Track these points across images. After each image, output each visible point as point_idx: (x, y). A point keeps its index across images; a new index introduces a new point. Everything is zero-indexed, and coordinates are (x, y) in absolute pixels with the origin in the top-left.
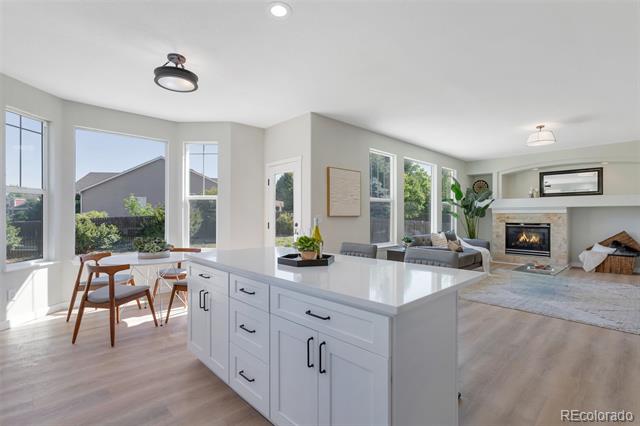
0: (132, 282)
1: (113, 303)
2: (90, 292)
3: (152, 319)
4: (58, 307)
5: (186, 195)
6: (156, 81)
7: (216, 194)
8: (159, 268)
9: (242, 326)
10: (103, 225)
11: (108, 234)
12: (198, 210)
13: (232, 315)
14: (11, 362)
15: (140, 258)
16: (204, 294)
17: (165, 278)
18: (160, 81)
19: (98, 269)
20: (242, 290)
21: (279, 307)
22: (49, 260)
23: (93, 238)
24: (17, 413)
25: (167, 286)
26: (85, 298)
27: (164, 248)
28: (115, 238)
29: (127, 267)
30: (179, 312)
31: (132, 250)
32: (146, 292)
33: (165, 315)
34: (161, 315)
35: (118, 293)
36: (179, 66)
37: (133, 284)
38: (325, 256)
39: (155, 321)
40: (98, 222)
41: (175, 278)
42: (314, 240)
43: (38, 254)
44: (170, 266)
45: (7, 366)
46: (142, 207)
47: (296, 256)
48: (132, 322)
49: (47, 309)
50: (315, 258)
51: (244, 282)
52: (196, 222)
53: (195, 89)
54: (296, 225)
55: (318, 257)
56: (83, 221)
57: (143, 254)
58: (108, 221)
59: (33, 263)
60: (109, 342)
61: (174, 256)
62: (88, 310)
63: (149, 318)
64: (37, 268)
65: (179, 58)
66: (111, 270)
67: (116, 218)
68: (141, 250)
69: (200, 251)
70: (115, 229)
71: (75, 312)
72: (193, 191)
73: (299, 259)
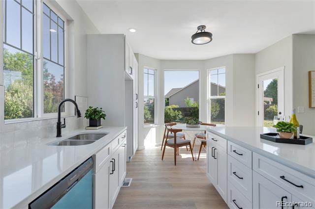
0: (184, 137)
1: (176, 146)
2: (168, 139)
3: (191, 157)
4: (159, 144)
5: (209, 96)
6: (192, 42)
7: (225, 95)
8: (196, 132)
9: (234, 173)
10: (176, 111)
11: (178, 115)
12: (217, 104)
13: (229, 164)
14: (144, 162)
15: (187, 127)
16: (214, 149)
17: (198, 137)
18: (194, 41)
19: (172, 130)
20: (235, 151)
21: (259, 168)
22: (156, 125)
23: (173, 116)
24: (143, 182)
25: (199, 142)
26: (166, 142)
27: (198, 123)
28: (181, 116)
29: (181, 130)
30: (203, 156)
31: (184, 123)
32: (189, 143)
33: (197, 156)
34: (196, 155)
35: (178, 142)
36: (203, 31)
37: (185, 139)
38: (301, 137)
39: (193, 158)
40: (174, 109)
41: (202, 138)
42: (291, 125)
43: (153, 122)
44: (200, 132)
45: (143, 163)
46: (192, 103)
47: (275, 134)
48: (184, 156)
49: (155, 144)
50: (292, 137)
51: (236, 147)
52: (216, 110)
53: (211, 41)
54: (280, 113)
55: (295, 137)
56: (169, 109)
57: (188, 125)
58: (178, 109)
59: (151, 125)
60: (174, 163)
61: (202, 127)
62: (167, 147)
63: (190, 156)
64: (152, 127)
65: (203, 27)
66: (175, 131)
67: (181, 108)
68: (187, 123)
69: (215, 125)
70: (180, 113)
71: (163, 147)
72: (212, 94)
73: (278, 137)
